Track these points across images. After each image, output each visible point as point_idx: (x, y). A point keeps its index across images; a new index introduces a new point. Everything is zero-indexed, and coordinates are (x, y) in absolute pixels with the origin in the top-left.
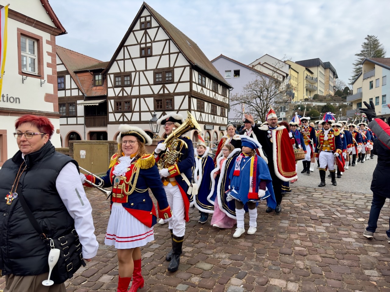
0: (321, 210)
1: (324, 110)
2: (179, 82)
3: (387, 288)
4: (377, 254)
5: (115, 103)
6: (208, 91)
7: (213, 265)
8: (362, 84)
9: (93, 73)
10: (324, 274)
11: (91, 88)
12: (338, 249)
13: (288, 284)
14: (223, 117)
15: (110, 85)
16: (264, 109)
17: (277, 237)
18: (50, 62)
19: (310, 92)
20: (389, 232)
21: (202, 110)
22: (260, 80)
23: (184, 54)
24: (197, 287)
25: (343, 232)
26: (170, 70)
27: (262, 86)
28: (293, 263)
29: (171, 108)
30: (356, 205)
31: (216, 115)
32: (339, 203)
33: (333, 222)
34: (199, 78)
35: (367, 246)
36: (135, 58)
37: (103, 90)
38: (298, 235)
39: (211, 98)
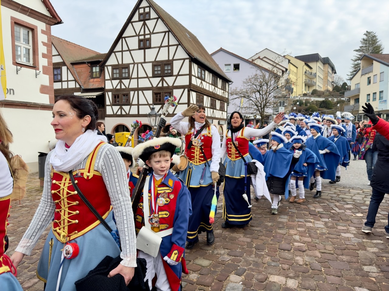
0: (320, 205)
1: (322, 106)
2: (178, 75)
3: (386, 284)
4: (375, 249)
5: (113, 95)
6: (208, 84)
7: (211, 261)
8: (360, 79)
9: (91, 65)
10: (323, 271)
11: (89, 80)
12: (337, 244)
13: (287, 281)
14: (222, 111)
15: (107, 77)
16: (263, 104)
17: (276, 232)
18: (46, 52)
19: (309, 87)
20: (388, 227)
22: (259, 74)
23: (184, 46)
24: (195, 285)
25: (341, 227)
26: (169, 63)
27: (262, 81)
28: (292, 259)
30: (354, 200)
31: (216, 109)
32: (337, 199)
33: (331, 217)
34: (199, 71)
35: (366, 242)
36: (133, 50)
37: (100, 82)
38: (297, 230)
39: (210, 92)
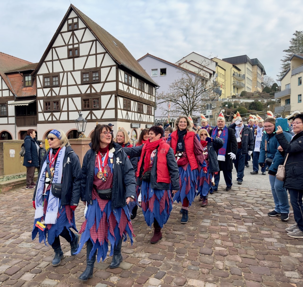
2: (106, 81)
5: (44, 102)
6: (135, 90)
9: (23, 74)
10: (243, 275)
11: (22, 89)
12: (259, 249)
14: (150, 115)
15: (39, 85)
17: (198, 236)
21: (129, 109)
22: (186, 78)
23: (111, 54)
26: (97, 70)
27: (188, 84)
29: (98, 107)
31: (143, 113)
34: (125, 77)
36: (63, 59)
37: (33, 91)
38: (220, 235)
39: (137, 97)
